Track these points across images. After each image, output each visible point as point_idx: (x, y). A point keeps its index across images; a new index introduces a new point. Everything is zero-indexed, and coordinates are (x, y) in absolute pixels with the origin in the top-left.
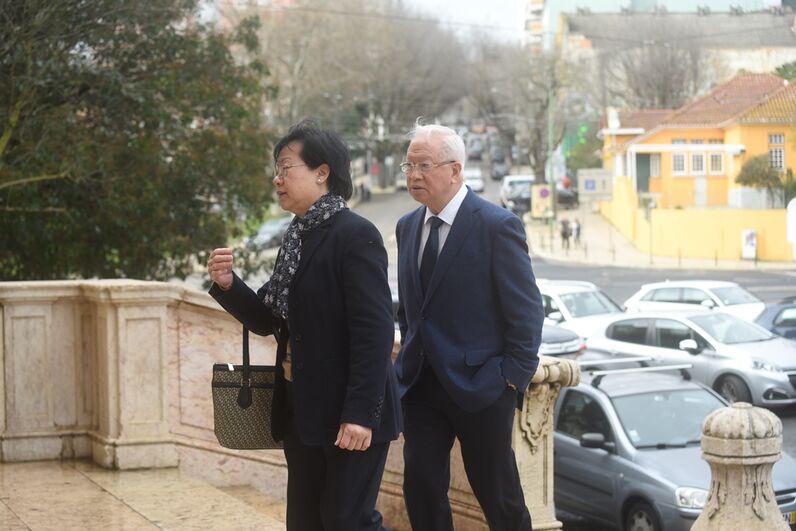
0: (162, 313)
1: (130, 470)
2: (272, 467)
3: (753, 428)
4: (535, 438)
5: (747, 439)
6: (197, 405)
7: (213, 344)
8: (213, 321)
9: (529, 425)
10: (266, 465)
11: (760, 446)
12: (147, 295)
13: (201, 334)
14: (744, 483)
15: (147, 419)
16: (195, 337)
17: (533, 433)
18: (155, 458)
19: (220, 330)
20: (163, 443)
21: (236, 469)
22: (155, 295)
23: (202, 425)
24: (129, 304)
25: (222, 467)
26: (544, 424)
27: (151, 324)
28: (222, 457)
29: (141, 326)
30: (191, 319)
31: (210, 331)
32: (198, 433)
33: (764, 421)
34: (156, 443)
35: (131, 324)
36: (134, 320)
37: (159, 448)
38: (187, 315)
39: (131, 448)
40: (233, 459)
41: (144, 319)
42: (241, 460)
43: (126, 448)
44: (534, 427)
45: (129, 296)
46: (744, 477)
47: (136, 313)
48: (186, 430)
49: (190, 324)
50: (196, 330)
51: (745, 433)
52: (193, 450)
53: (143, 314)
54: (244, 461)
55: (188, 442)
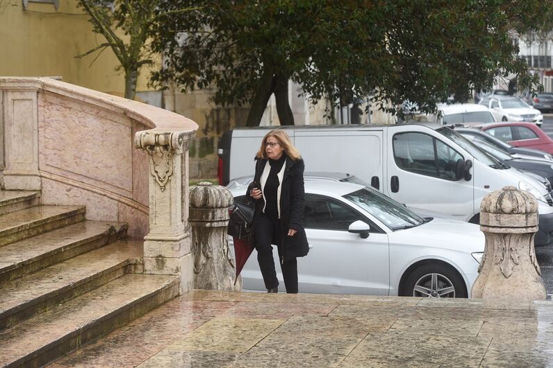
0: (33, 96)
1: (11, 190)
2: (99, 196)
3: (501, 204)
4: (162, 181)
5: (495, 213)
6: (55, 154)
7: (65, 117)
8: (66, 102)
9: (157, 172)
10: (95, 194)
11: (505, 220)
12: (22, 85)
13: (58, 110)
14: (496, 248)
15: (25, 160)
16: (54, 112)
17: (159, 178)
18: (26, 184)
19: (70, 108)
20: (32, 175)
21: (77, 195)
22: (26, 85)
23: (58, 166)
24: (14, 90)
25: (68, 193)
26: (167, 172)
27: (28, 103)
28: (69, 187)
29: (22, 104)
30: (53, 101)
31: (63, 109)
32: (57, 171)
33: (513, 200)
34: (28, 175)
35: (15, 102)
36: (18, 100)
37: (29, 178)
38: (50, 99)
39: (11, 177)
40: (76, 188)
41: (23, 100)
42: (80, 189)
43: (9, 177)
44: (161, 175)
45: (11, 85)
46: (496, 243)
47: (18, 96)
48: (49, 169)
49: (51, 104)
50: (55, 107)
51: (492, 208)
52: (51, 181)
53: (22, 97)
54: (82, 190)
55: (48, 176)
